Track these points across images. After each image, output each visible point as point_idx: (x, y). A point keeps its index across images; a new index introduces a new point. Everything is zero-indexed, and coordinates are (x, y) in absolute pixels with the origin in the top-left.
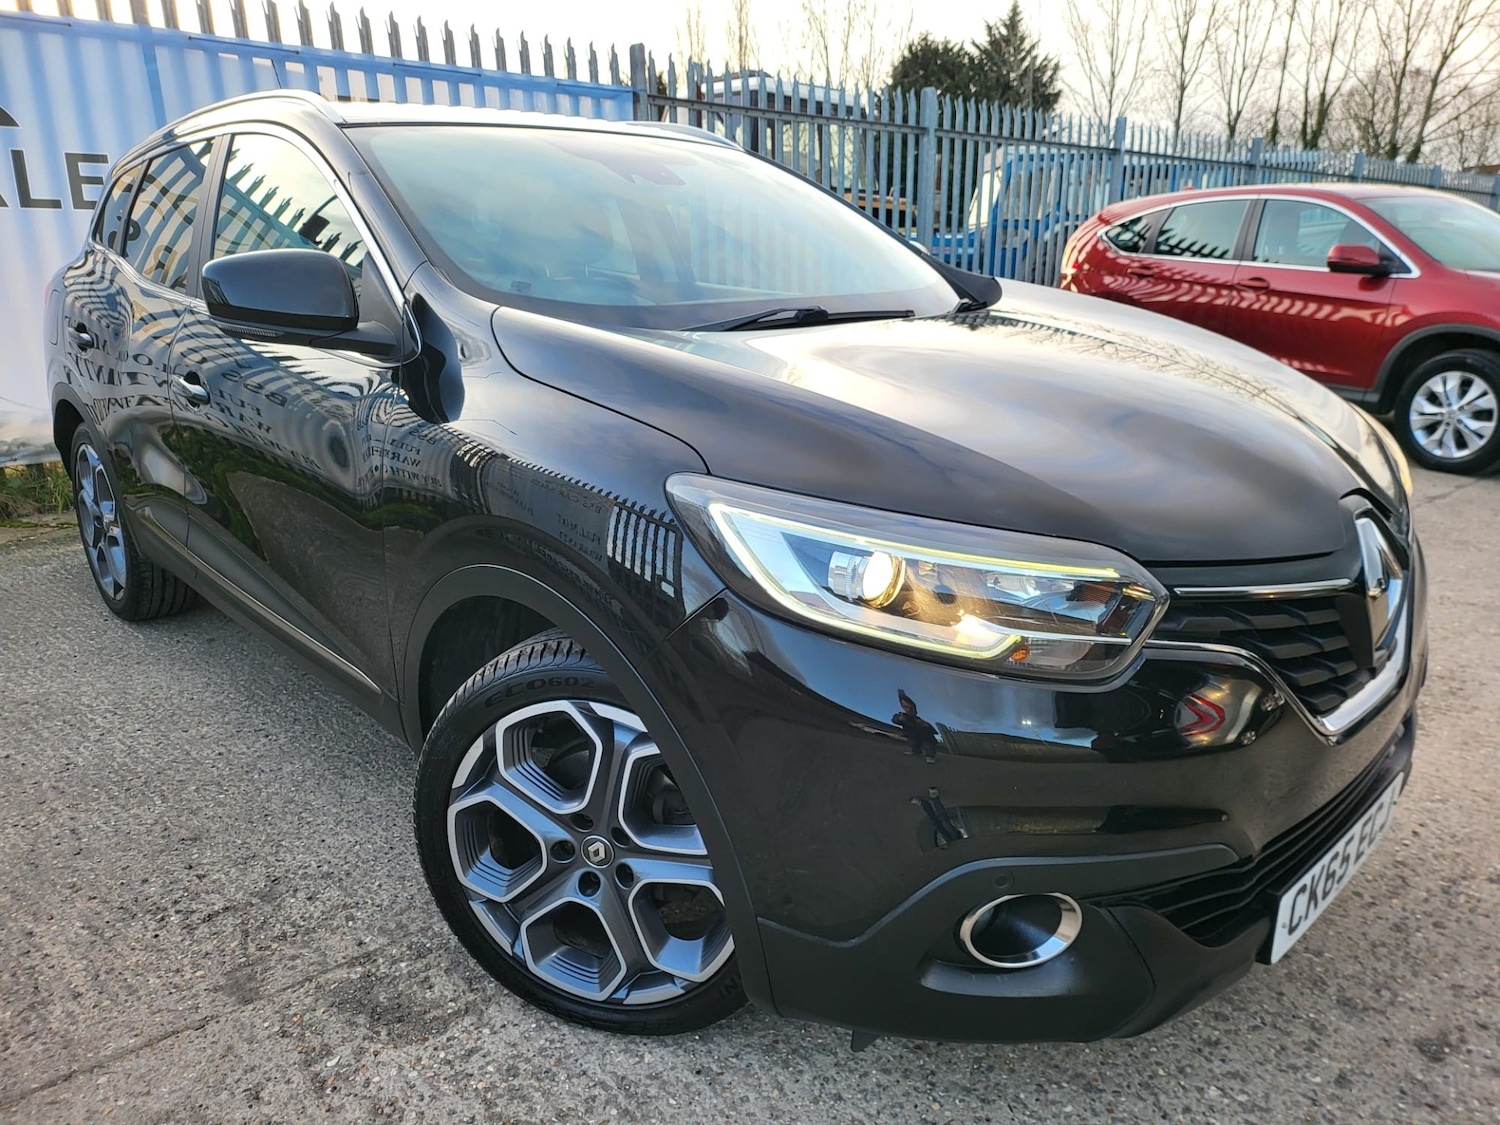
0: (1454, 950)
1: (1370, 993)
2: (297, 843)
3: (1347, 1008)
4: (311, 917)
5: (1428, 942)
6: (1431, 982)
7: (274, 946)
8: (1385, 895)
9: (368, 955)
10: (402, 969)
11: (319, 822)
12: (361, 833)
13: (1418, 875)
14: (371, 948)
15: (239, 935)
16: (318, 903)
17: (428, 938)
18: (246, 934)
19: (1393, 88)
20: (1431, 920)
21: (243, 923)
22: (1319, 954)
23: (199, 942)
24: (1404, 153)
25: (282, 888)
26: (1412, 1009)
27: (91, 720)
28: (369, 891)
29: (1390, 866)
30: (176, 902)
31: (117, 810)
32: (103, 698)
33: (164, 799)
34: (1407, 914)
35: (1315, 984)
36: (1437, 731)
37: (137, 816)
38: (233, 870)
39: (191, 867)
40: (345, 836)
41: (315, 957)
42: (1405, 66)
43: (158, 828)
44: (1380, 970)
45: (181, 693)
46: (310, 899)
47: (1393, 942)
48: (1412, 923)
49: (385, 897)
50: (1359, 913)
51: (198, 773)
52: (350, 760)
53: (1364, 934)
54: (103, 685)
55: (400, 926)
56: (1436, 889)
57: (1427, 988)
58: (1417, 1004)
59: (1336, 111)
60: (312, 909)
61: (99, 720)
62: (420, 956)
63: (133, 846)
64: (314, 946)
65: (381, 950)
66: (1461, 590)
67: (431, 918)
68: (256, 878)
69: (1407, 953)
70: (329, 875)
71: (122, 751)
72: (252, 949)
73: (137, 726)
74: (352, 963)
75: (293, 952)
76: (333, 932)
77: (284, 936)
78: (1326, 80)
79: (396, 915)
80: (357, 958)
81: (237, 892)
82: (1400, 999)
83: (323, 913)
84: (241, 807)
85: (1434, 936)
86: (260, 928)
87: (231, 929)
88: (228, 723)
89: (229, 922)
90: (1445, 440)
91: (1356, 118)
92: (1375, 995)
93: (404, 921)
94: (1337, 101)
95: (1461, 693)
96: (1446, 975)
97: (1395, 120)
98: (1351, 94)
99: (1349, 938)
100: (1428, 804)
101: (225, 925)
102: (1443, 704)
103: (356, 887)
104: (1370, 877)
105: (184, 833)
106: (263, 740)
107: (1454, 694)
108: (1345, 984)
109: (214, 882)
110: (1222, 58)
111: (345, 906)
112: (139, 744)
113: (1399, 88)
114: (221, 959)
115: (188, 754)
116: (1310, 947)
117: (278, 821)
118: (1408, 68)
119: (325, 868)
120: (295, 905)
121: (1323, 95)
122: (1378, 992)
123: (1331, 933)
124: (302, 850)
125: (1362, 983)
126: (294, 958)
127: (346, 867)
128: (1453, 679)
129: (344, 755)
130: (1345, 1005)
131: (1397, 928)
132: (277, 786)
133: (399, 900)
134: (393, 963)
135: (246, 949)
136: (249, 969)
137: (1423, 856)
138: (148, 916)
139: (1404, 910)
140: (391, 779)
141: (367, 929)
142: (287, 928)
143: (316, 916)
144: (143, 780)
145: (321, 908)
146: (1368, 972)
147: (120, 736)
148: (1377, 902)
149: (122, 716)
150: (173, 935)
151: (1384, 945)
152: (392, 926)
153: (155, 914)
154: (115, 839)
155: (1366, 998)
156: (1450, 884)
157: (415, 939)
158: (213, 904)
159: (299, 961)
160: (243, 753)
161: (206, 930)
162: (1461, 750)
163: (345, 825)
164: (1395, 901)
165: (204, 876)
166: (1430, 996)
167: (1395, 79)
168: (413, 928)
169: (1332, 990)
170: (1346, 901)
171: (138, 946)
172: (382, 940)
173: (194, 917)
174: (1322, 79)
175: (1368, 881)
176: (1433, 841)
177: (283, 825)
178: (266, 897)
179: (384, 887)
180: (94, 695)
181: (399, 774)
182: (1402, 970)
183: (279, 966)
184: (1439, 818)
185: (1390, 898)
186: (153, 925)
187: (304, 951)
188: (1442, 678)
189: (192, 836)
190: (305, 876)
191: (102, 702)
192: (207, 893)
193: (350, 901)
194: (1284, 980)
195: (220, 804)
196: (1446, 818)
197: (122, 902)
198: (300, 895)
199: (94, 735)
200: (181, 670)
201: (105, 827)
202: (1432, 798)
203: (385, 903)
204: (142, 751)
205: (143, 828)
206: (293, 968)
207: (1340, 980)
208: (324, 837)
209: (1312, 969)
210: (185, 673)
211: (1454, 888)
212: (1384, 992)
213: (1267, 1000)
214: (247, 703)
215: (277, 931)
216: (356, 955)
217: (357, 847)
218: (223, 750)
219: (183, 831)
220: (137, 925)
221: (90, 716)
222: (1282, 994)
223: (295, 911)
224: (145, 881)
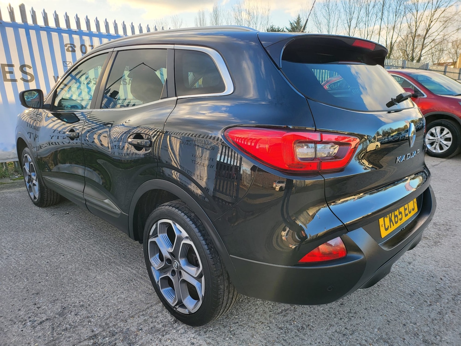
0: (459, 321)
1: (433, 338)
2: (72, 294)
3: (426, 344)
4: (76, 321)
5: (450, 318)
6: (453, 333)
7: (63, 333)
8: (434, 302)
9: (95, 336)
10: (106, 340)
11: (80, 286)
12: (94, 290)
13: (444, 294)
14: (96, 333)
15: (51, 329)
16: (78, 316)
17: (116, 328)
18: (53, 328)
19: (412, 40)
20: (450, 310)
21: (52, 325)
22: (415, 324)
23: (37, 332)
24: (416, 60)
25: (66, 311)
26: (447, 343)
27: (5, 251)
28: (96, 311)
29: (434, 291)
30: (30, 317)
31: (11, 284)
32: (9, 243)
33: (27, 279)
34: (442, 308)
35: (415, 335)
36: (444, 243)
37: (18, 286)
38: (50, 305)
39: (35, 304)
40: (89, 291)
41: (77, 337)
42: (415, 34)
43: (25, 290)
44: (435, 329)
45: (35, 241)
46: (76, 315)
47: (438, 318)
48: (444, 312)
49: (102, 313)
50: (427, 308)
51: (40, 269)
52: (91, 263)
53: (429, 316)
54: (9, 239)
55: (107, 324)
56: (450, 299)
57: (451, 335)
58: (449, 341)
59: (395, 48)
60: (76, 318)
61: (7, 251)
62: (113, 335)
63: (16, 297)
64: (77, 333)
65: (100, 333)
66: (446, 195)
67: (117, 321)
68: (58, 307)
69: (444, 323)
70: (83, 306)
71: (14, 262)
72: (55, 335)
73: (20, 253)
74: (90, 338)
75: (69, 335)
76: (83, 327)
77: (66, 329)
78: (392, 38)
79: (105, 320)
80: (91, 337)
81: (51, 313)
82: (443, 339)
83: (80, 320)
84: (54, 282)
85: (452, 316)
86: (58, 326)
87: (48, 327)
88: (51, 251)
89: (47, 324)
90: (436, 147)
91: (401, 50)
92: (435, 338)
93: (108, 322)
94: (396, 44)
95: (450, 230)
96: (457, 330)
97: (413, 50)
98: (399, 43)
99: (424, 317)
100: (444, 268)
101: (46, 326)
102: (445, 234)
103: (92, 310)
104: (429, 295)
105: (34, 292)
106: (62, 257)
107: (448, 230)
108: (425, 335)
109: (43, 309)
110: (361, 32)
111: (88, 317)
112: (20, 259)
113: (414, 40)
114: (44, 339)
115: (37, 262)
116: (412, 321)
117: (66, 286)
118: (416, 34)
119: (81, 303)
120: (71, 317)
121: (391, 43)
122: (435, 337)
123: (418, 316)
124: (74, 297)
125: (430, 334)
126: (69, 337)
127: (89, 303)
128: (447, 225)
129: (89, 262)
130: (425, 342)
131: (440, 313)
132: (66, 273)
133: (106, 314)
134: (104, 338)
135: (53, 334)
136: (54, 342)
137: (445, 287)
138: (20, 323)
139: (441, 307)
140: (105, 270)
141: (95, 325)
142: (68, 326)
143: (78, 321)
144: (21, 272)
145: (80, 318)
146: (432, 330)
147: (14, 257)
148: (432, 304)
149: (15, 250)
150: (28, 330)
151: (436, 319)
152: (104, 324)
153: (22, 322)
154: (10, 295)
155: (432, 340)
156: (455, 297)
157: (111, 329)
158: (42, 318)
159: (71, 338)
160: (55, 262)
161: (39, 328)
162: (453, 249)
163: (89, 287)
164: (438, 303)
165: (40, 307)
166: (453, 338)
167: (413, 38)
168: (111, 325)
169: (421, 337)
170: (422, 304)
171: (16, 334)
172: (100, 330)
173: (36, 323)
174: (391, 38)
175: (428, 297)
176: (447, 282)
177: (68, 287)
178: (61, 314)
179: (101, 310)
180: (6, 242)
181: (108, 268)
182: (443, 329)
183: (64, 341)
184: (449, 273)
185: (436, 303)
186: (21, 326)
187: (73, 335)
188: (444, 225)
189: (36, 292)
190: (74, 306)
191: (9, 245)
192: (40, 314)
193: (90, 315)
194: (405, 334)
195: (47, 280)
196: (451, 273)
197: (11, 318)
198: (73, 313)
199: (5, 257)
200: (36, 233)
201: (7, 290)
202: (445, 266)
203: (102, 316)
204: (21, 262)
205: (20, 290)
206: (69, 341)
207: (423, 333)
208: (81, 292)
209: (413, 329)
210: (37, 234)
211: (456, 298)
212: (438, 337)
213: (400, 342)
214: (57, 244)
215: (64, 328)
216: (91, 335)
217: (93, 295)
218: (49, 261)
219: (33, 291)
220: (16, 326)
221: (4, 250)
222: (404, 339)
223: (70, 320)
224: (19, 310)
